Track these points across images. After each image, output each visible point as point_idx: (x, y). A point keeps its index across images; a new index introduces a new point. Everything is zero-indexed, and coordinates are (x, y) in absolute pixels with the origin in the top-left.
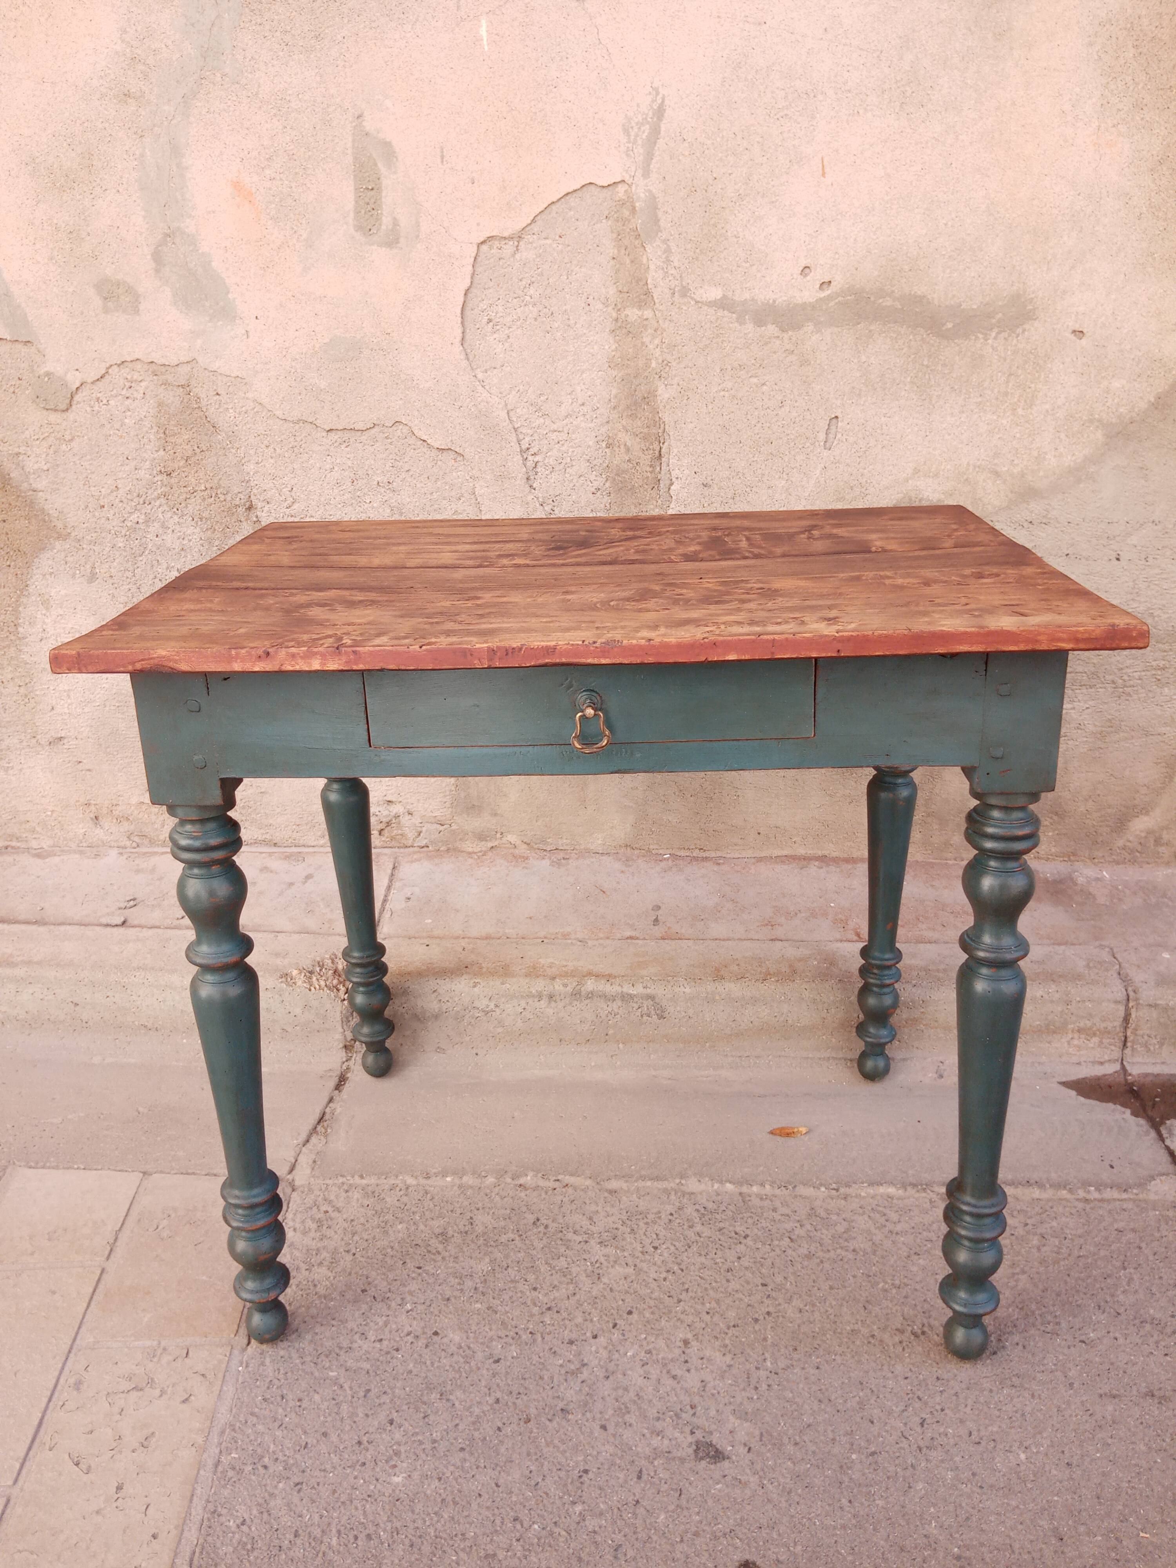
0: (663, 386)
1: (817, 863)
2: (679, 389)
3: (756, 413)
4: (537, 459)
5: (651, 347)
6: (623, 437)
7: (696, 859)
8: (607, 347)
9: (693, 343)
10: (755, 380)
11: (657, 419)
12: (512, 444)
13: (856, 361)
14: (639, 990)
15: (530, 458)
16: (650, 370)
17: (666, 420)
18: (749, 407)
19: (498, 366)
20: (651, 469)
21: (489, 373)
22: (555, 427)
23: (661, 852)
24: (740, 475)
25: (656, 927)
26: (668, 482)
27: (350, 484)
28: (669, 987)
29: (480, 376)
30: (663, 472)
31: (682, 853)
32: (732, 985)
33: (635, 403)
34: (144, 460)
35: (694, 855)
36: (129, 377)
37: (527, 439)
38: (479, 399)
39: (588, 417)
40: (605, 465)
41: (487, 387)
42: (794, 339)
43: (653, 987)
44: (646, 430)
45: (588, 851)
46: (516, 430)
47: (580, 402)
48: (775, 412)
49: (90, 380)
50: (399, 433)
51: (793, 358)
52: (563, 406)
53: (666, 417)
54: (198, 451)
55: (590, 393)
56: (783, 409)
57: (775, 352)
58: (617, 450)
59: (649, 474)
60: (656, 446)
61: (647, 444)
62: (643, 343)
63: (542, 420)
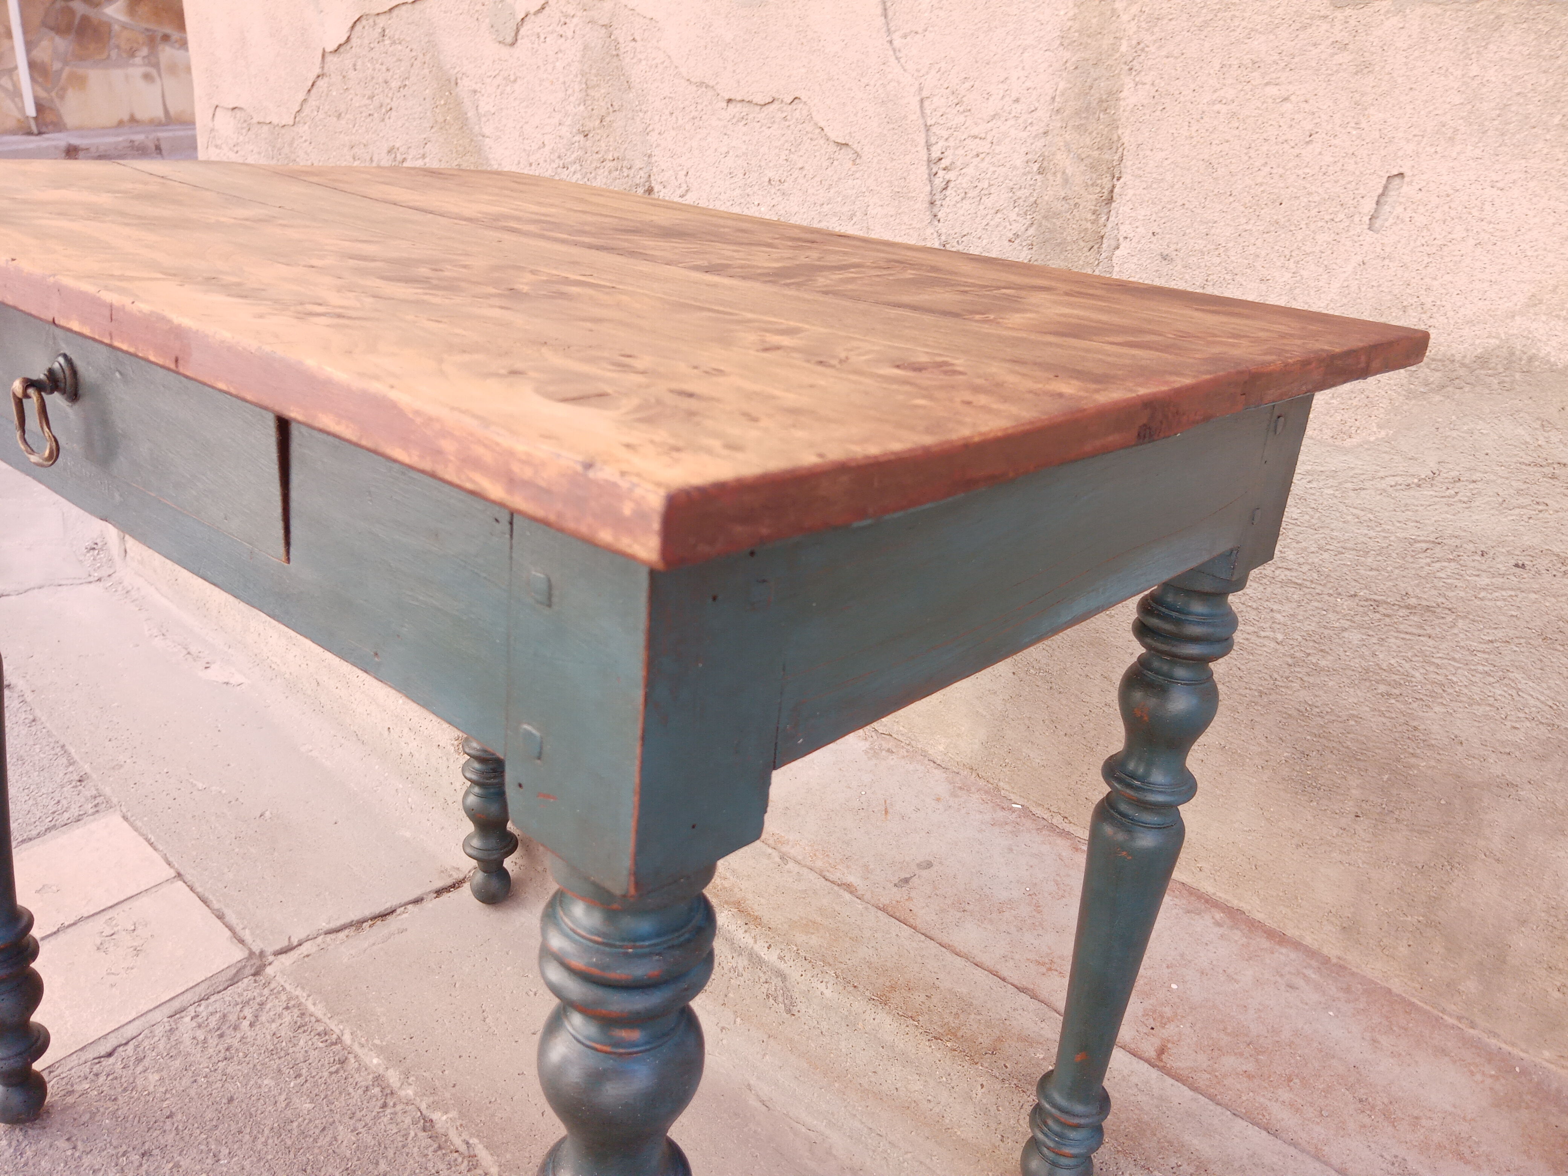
0: (1132, 85)
1: (1219, 916)
2: (1153, 93)
3: (1265, 148)
4: (951, 175)
5: (1125, 17)
6: (1064, 161)
7: (1052, 828)
8: (1062, 13)
9: (1185, 16)
10: (1272, 90)
11: (1115, 138)
12: (918, 149)
13: (1459, 73)
14: (771, 957)
15: (941, 173)
16: (1118, 55)
17: (1125, 140)
18: (1255, 137)
19: (920, 31)
20: (1094, 217)
21: (908, 38)
22: (975, 131)
23: (1012, 797)
24: (1221, 250)
25: (895, 889)
26: (1114, 243)
27: (741, 176)
28: (809, 975)
29: (897, 43)
30: (1110, 225)
31: (1038, 811)
32: (888, 1020)
33: (1087, 109)
34: (566, 115)
35: (1055, 821)
36: (564, 10)
37: (941, 143)
38: (890, 76)
39: (1020, 121)
40: (1032, 199)
41: (903, 61)
42: (1353, 22)
43: (789, 964)
44: (1096, 153)
45: (924, 754)
46: (928, 128)
47: (1014, 97)
48: (1296, 151)
49: (532, 11)
50: (797, 114)
51: (1344, 58)
52: (991, 99)
53: (1127, 136)
54: (611, 109)
55: (1028, 84)
56: (1311, 147)
57: (1315, 45)
58: (1051, 178)
59: (1089, 225)
60: (1106, 182)
61: (1094, 176)
62: (1113, 10)
63: (962, 119)
